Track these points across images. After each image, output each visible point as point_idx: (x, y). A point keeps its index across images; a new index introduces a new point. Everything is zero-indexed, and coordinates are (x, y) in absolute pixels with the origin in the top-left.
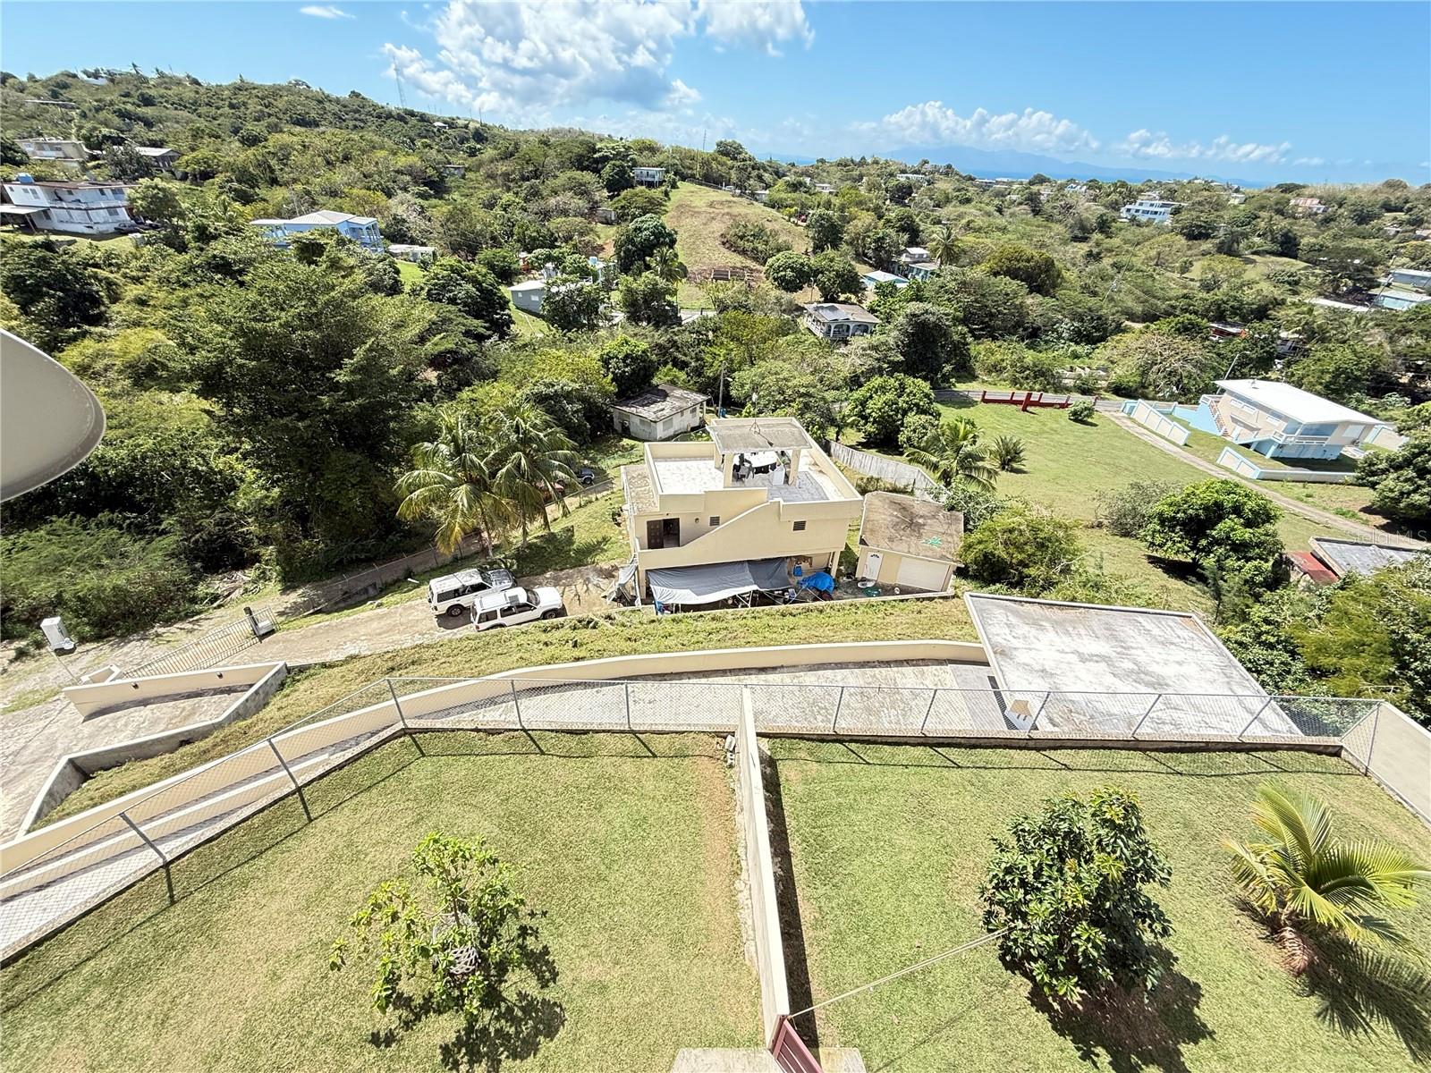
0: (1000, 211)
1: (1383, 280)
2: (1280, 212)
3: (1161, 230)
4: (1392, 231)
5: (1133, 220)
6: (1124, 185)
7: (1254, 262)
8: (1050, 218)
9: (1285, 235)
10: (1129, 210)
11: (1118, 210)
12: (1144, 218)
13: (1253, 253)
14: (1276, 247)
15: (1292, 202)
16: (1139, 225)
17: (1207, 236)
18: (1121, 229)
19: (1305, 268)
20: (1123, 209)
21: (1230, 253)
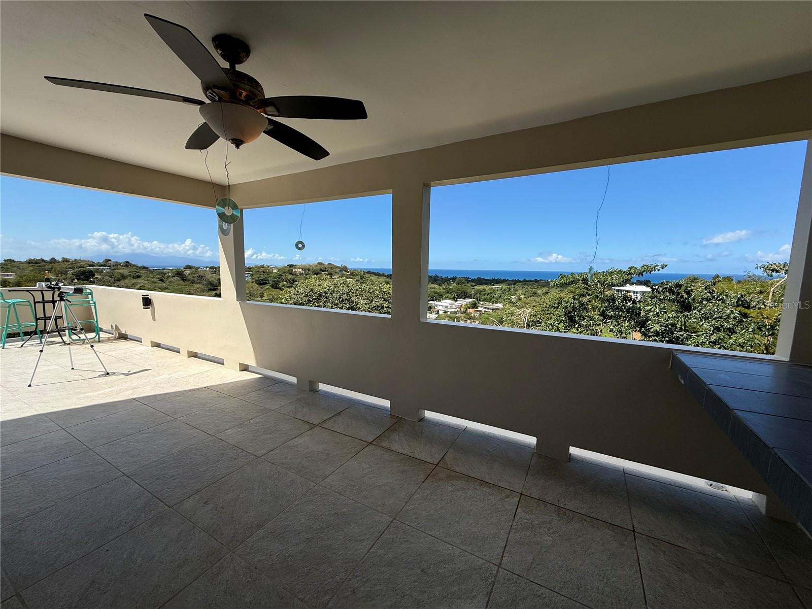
0: (161, 280)
2: (291, 274)
8: (193, 282)
9: (293, 280)
13: (286, 287)
15: (294, 270)
17: (266, 283)
21: (277, 288)
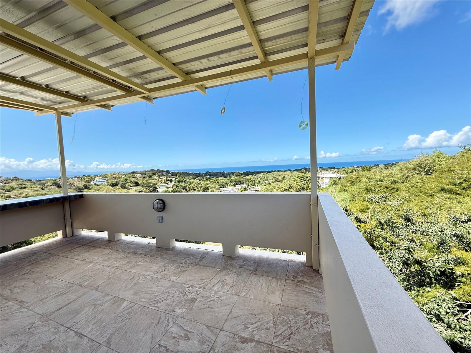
1: (158, 187)
2: (133, 177)
3: (104, 185)
4: (156, 178)
5: (95, 184)
6: (89, 176)
7: (131, 189)
9: (135, 182)
10: (94, 182)
11: (90, 182)
12: (99, 184)
13: (131, 187)
14: (135, 185)
15: (135, 175)
16: (98, 185)
17: (117, 185)
18: (93, 187)
19: (142, 188)
20: (91, 182)
21: (125, 188)
